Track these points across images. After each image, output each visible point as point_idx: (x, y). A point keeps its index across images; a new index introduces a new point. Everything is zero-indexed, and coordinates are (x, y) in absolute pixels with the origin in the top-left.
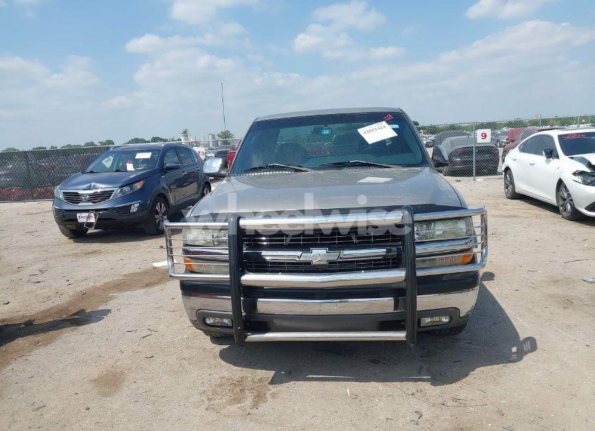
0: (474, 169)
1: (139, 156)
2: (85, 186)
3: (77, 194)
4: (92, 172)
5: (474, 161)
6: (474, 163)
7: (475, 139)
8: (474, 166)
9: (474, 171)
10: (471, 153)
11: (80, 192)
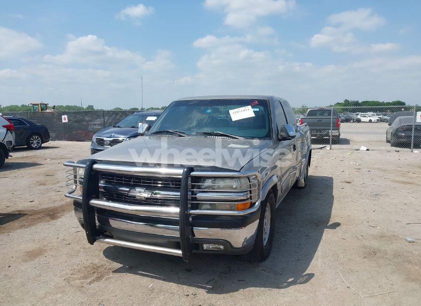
0: (412, 143)
1: (149, 118)
2: (108, 135)
3: (103, 140)
4: (118, 127)
5: (413, 136)
6: (413, 138)
7: (415, 119)
8: (412, 141)
9: (412, 145)
10: (411, 130)
11: (105, 139)
